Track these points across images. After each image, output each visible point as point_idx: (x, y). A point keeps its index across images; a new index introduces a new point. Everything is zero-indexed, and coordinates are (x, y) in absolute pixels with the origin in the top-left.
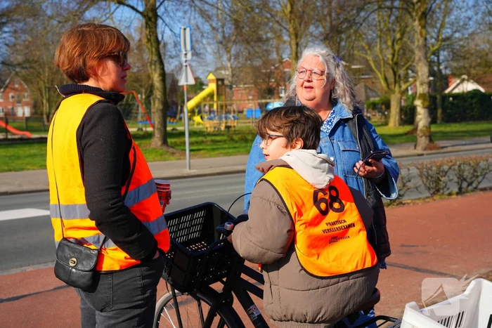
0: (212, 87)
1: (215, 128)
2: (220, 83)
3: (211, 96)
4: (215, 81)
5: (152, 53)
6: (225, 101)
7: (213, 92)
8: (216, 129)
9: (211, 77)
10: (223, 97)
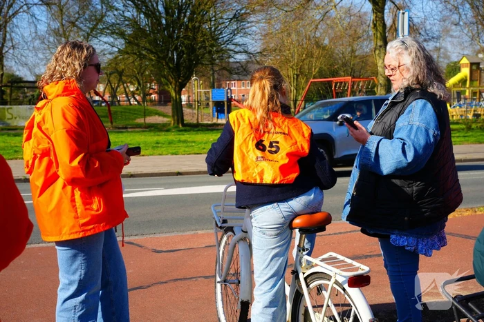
0: (465, 72)
1: (461, 116)
2: (474, 67)
3: (463, 81)
4: (469, 65)
5: (377, 38)
6: (480, 86)
7: (466, 77)
8: (463, 118)
9: (465, 61)
10: (476, 83)
